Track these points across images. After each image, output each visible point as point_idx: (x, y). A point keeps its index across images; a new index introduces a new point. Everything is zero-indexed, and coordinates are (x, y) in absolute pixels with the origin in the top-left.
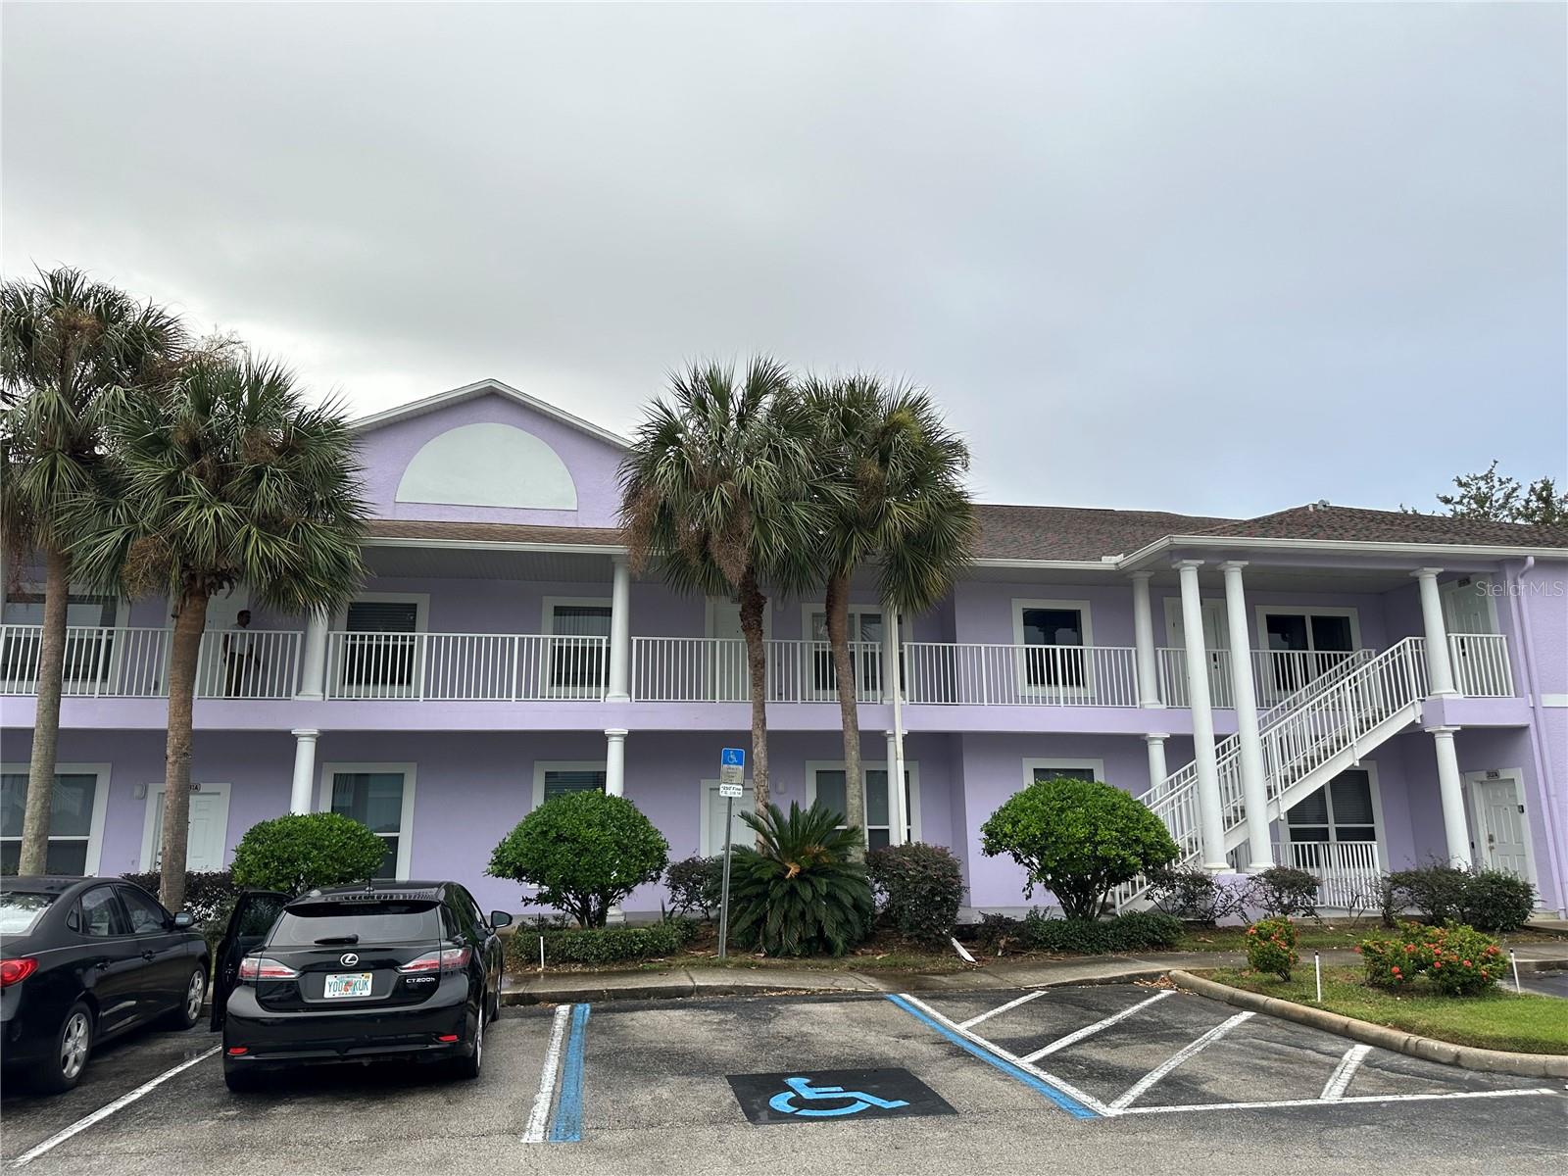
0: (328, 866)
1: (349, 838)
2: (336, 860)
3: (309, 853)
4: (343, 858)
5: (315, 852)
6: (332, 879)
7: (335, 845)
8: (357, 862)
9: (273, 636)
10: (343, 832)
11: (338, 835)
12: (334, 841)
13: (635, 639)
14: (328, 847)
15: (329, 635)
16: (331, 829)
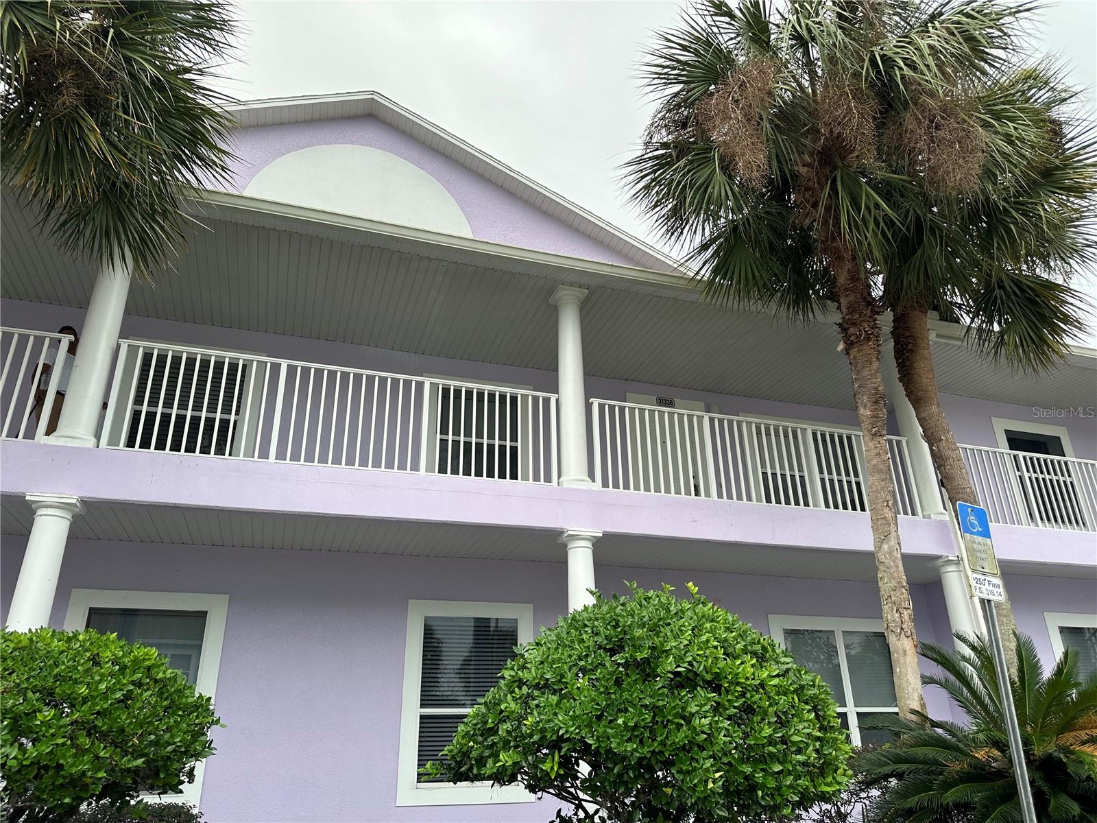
0: (81, 751)
1: (138, 684)
2: (104, 736)
3: (31, 714)
4: (122, 730)
5: (48, 713)
6: (86, 786)
7: (105, 696)
8: (156, 743)
9: (32, 339)
10: (123, 669)
11: (112, 675)
12: (103, 686)
13: (596, 403)
14: (85, 700)
15: (118, 347)
16: (95, 660)
